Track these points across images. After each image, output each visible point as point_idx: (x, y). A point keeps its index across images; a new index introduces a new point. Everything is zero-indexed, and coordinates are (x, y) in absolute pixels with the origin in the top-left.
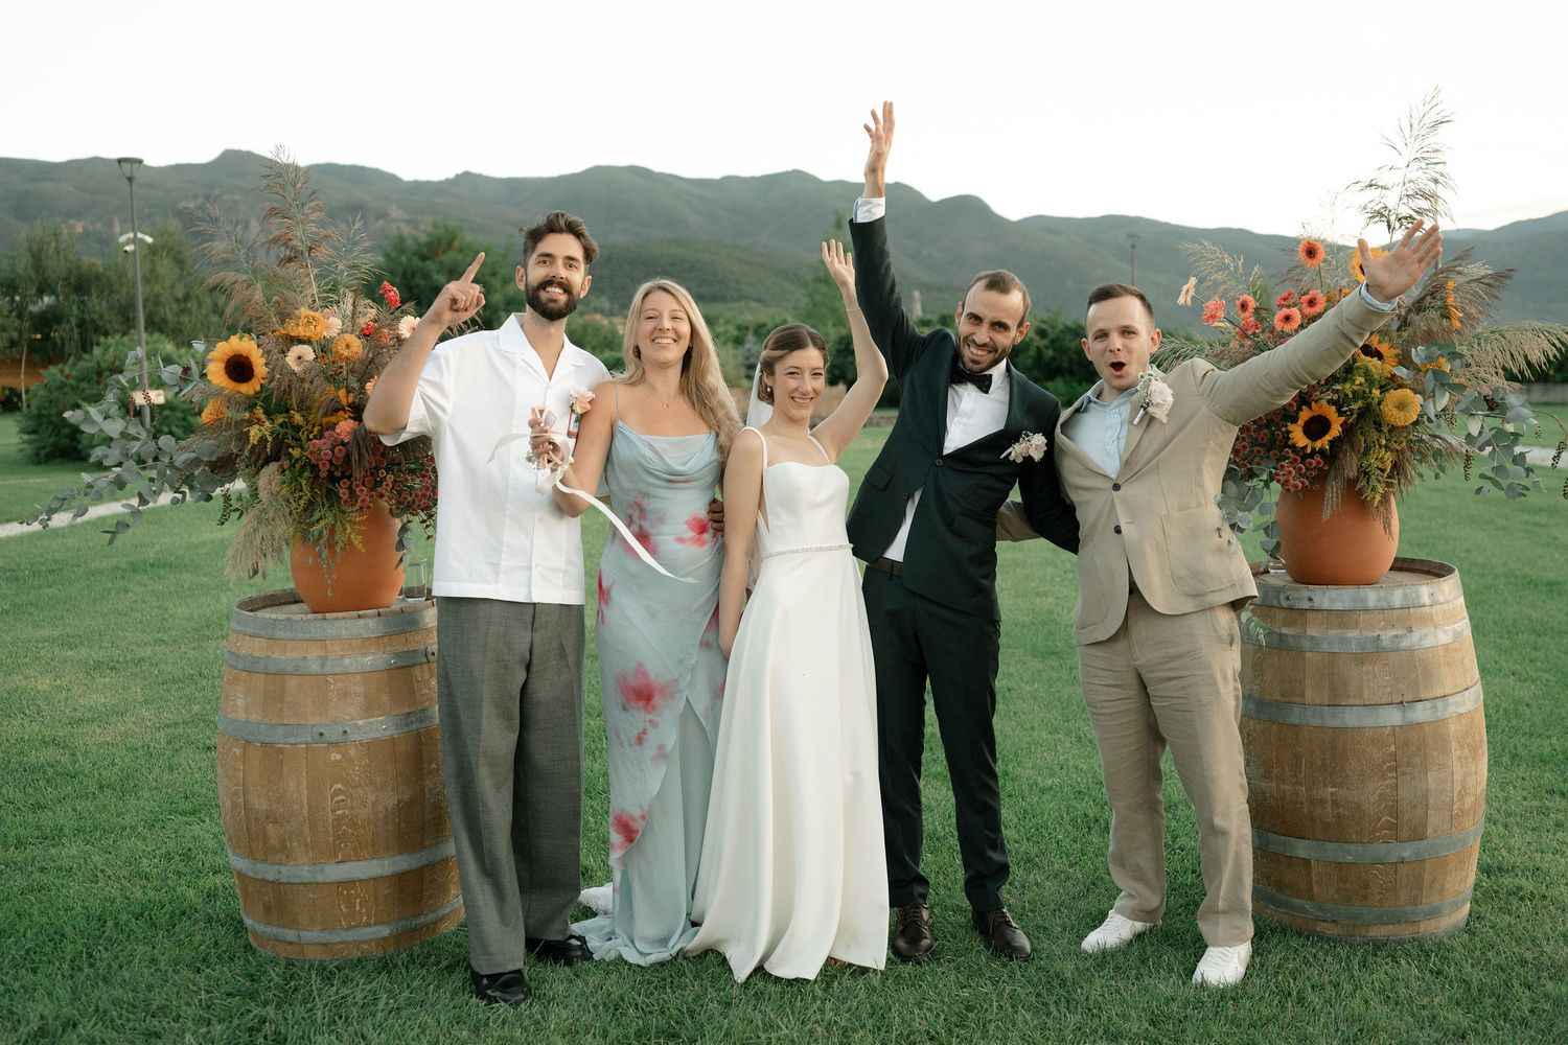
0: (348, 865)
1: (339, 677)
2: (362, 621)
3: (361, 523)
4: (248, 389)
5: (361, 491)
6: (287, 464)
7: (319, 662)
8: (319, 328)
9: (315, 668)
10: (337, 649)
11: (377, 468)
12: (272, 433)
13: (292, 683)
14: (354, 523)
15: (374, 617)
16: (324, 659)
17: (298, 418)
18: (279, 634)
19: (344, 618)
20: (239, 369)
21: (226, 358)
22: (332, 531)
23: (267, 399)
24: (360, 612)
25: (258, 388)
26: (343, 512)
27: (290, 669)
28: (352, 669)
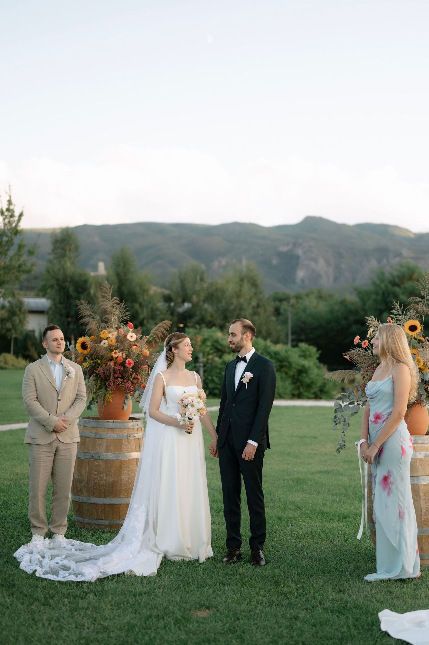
0: (97, 499)
1: (100, 439)
2: (108, 423)
3: (111, 394)
4: (86, 352)
5: (112, 384)
6: (95, 375)
7: (95, 434)
8: (106, 335)
9: (93, 436)
10: (100, 431)
11: (118, 377)
12: (90, 366)
13: (87, 440)
14: (109, 393)
15: (111, 422)
16: (96, 434)
17: (99, 361)
18: (86, 425)
19: (103, 422)
20: (84, 346)
21: (81, 343)
22: (105, 395)
23: (91, 356)
24: (108, 421)
25: (88, 352)
26: (108, 390)
27: (87, 436)
28: (104, 437)
